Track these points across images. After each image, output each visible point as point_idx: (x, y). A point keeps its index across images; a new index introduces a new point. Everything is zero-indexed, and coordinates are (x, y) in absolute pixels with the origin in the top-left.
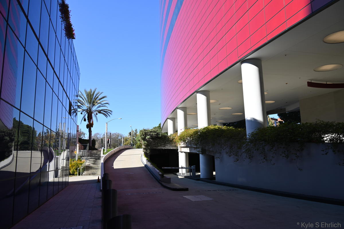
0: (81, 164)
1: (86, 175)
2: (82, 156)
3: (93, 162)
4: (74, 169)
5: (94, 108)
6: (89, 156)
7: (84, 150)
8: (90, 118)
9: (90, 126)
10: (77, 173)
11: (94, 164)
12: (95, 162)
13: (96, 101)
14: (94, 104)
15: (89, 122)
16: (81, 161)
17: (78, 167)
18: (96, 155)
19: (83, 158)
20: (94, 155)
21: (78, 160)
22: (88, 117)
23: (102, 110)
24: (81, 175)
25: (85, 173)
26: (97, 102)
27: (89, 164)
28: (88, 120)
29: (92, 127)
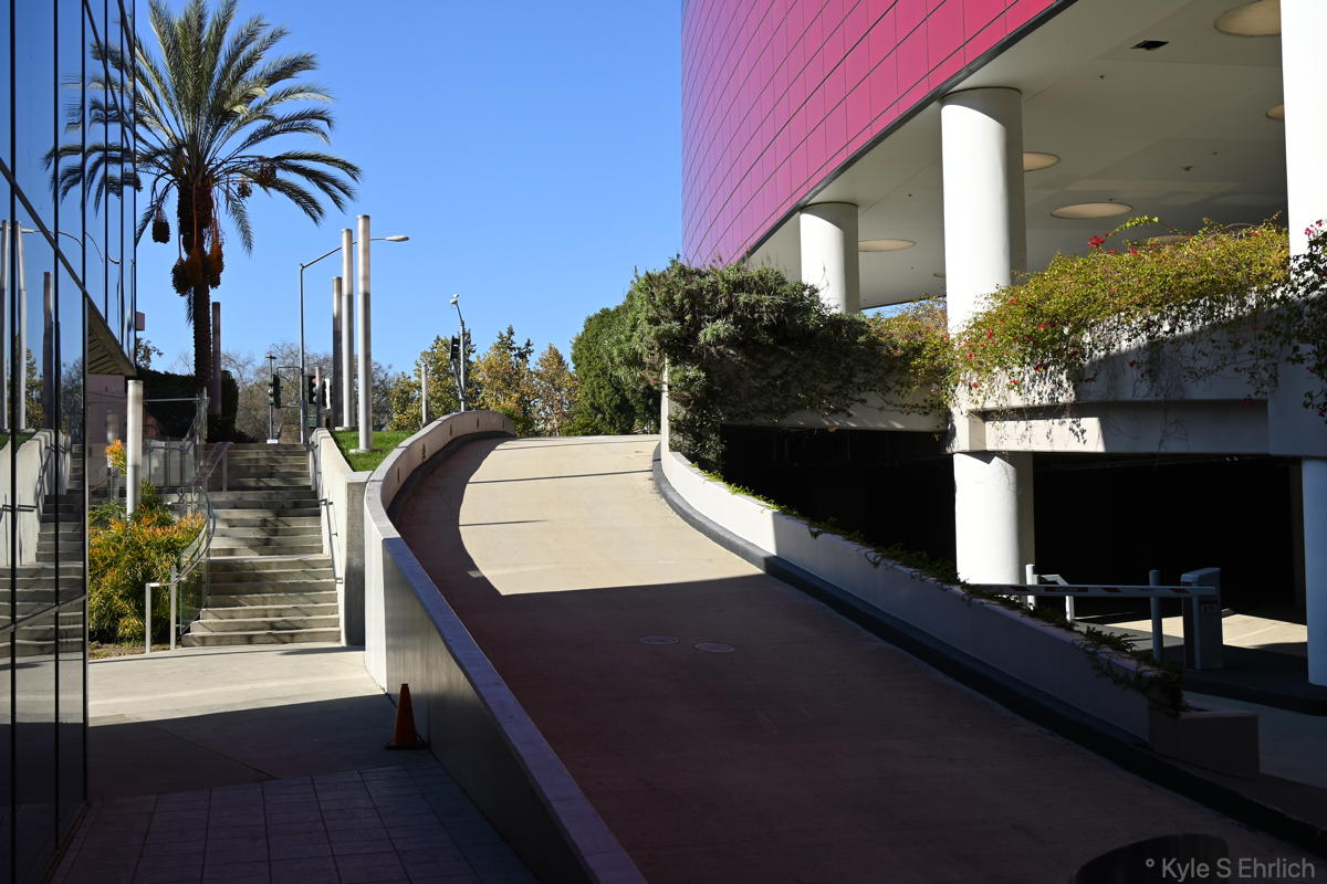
0: (173, 548)
1: (219, 641)
2: (162, 482)
3: (253, 534)
4: (116, 588)
5: (226, 147)
6: (221, 489)
7: (175, 444)
8: (197, 215)
9: (197, 276)
10: (135, 621)
11: (264, 546)
12: (275, 532)
13: (241, 86)
14: (227, 106)
15: (188, 250)
16: (164, 523)
17: (148, 577)
18: (271, 475)
19: (175, 498)
20: (251, 482)
21: (137, 518)
22: (183, 211)
23: (281, 161)
24: (179, 641)
25: (208, 621)
26: (248, 98)
27: (231, 552)
28: (182, 230)
29: (216, 283)
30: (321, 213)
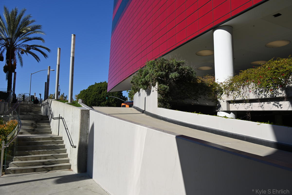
9: (10, 69)
22: (7, 54)
23: (32, 47)
28: (7, 58)
30: (39, 60)
